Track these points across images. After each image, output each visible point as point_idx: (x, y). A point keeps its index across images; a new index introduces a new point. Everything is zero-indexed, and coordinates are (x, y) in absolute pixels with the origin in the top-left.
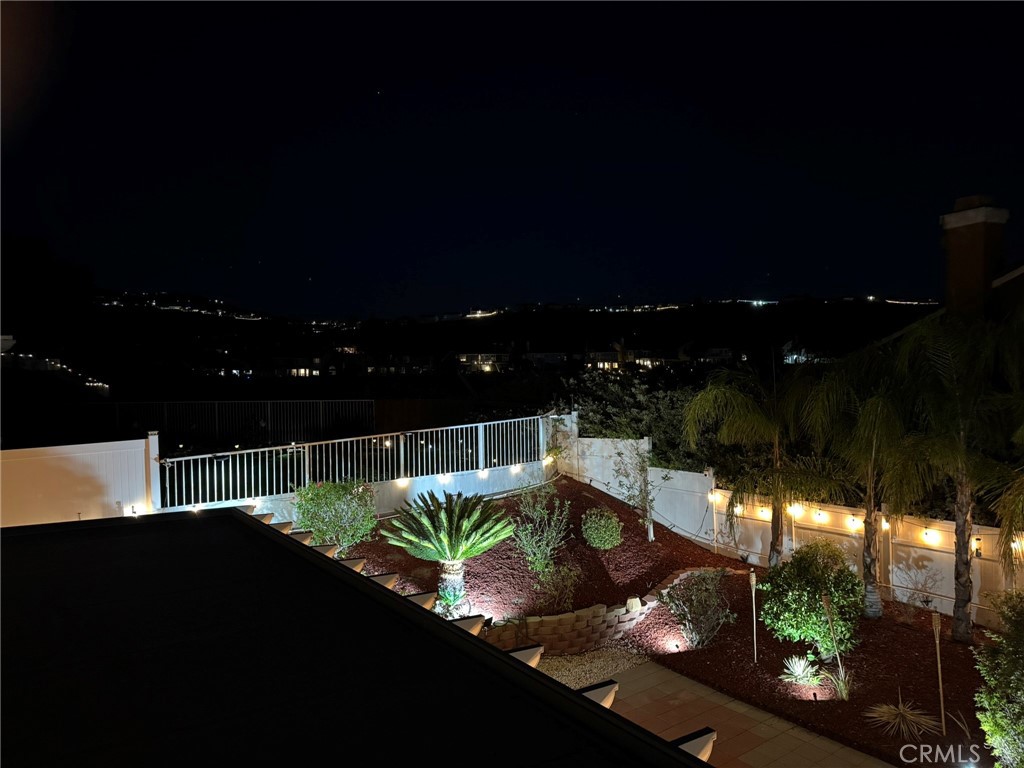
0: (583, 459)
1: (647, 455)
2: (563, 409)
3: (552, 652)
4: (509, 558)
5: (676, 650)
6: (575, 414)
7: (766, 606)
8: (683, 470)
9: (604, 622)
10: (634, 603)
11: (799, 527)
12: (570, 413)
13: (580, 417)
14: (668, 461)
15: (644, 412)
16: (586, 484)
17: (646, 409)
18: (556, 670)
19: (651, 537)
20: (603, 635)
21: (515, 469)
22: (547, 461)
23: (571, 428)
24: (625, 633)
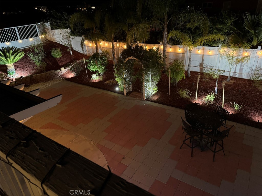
0: (54, 36)
1: (70, 33)
2: (45, 22)
3: (41, 81)
4: (30, 62)
5: (71, 77)
6: (49, 23)
7: (88, 65)
8: (78, 36)
9: (54, 73)
10: (63, 69)
11: (103, 48)
12: (47, 23)
13: (51, 24)
14: (74, 34)
15: (67, 21)
16: (56, 42)
17: (67, 20)
18: (41, 85)
19: (72, 54)
20: (54, 76)
21: (31, 39)
22: (41, 37)
23: (49, 27)
24: (60, 75)
